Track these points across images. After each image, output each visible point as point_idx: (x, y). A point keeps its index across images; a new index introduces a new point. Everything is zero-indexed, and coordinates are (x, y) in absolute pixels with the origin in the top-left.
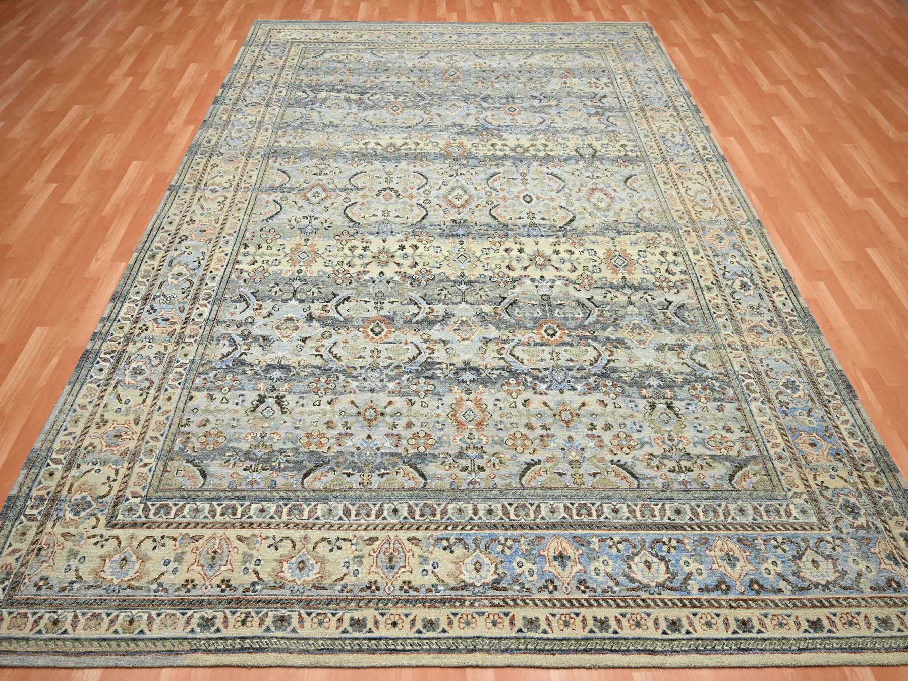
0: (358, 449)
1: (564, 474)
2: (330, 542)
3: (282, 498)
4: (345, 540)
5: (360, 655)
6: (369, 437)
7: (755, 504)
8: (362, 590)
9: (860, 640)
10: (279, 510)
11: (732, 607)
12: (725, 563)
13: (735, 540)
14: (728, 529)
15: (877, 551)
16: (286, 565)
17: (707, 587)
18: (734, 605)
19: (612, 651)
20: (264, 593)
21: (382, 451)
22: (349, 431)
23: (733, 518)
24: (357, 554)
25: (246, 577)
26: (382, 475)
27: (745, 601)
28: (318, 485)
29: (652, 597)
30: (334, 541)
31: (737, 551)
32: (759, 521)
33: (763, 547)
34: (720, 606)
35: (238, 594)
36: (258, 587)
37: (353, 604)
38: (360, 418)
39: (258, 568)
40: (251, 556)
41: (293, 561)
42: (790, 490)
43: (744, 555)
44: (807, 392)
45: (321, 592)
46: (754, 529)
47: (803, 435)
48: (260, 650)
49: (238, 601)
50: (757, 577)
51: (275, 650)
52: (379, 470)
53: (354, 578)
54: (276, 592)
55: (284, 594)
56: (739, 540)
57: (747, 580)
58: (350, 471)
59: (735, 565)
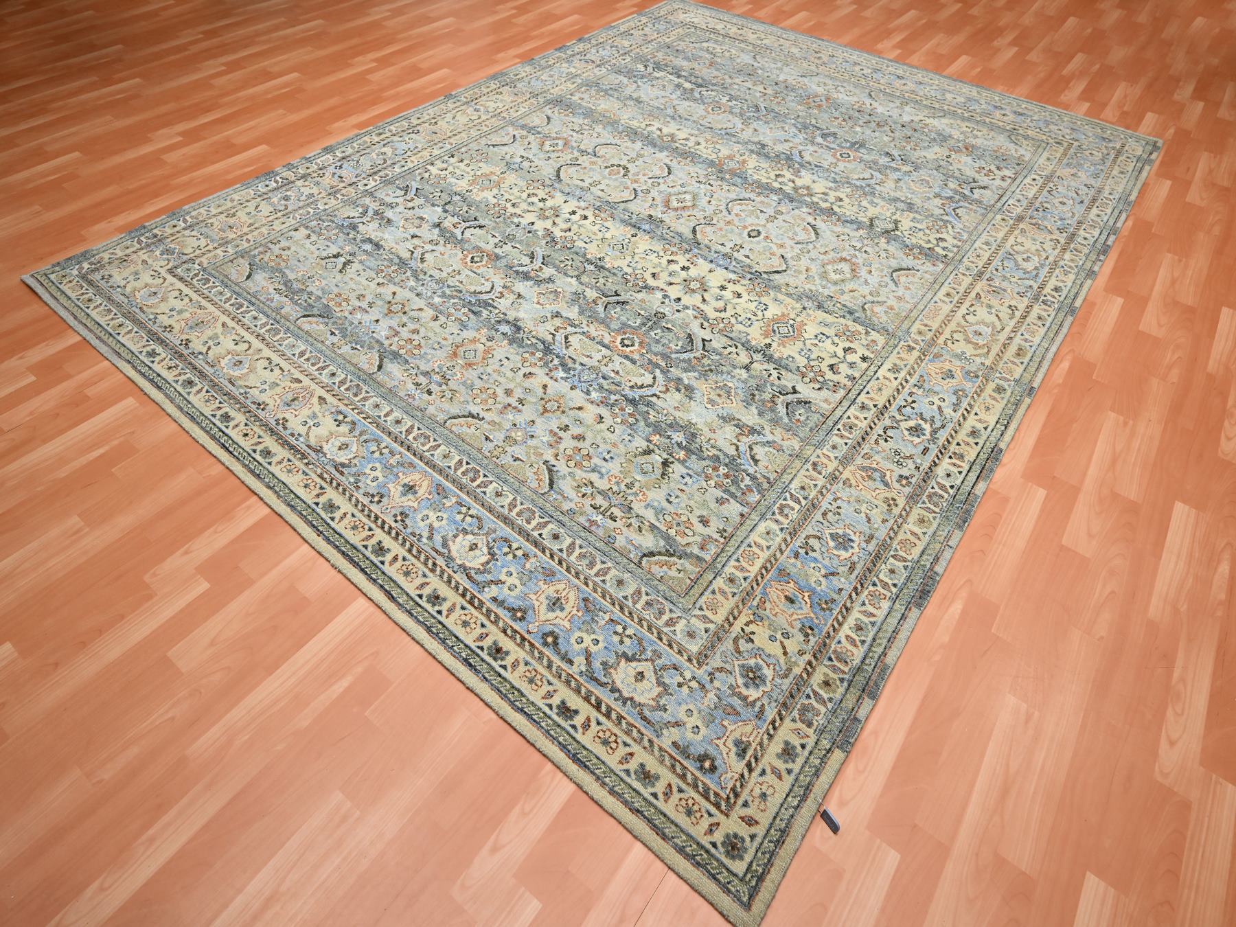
0: (360, 323)
1: (491, 441)
2: (270, 363)
3: (275, 320)
4: (281, 368)
5: (205, 435)
6: (377, 321)
7: (643, 589)
8: (254, 403)
9: (595, 760)
10: (264, 325)
11: (505, 632)
12: (545, 602)
13: (581, 596)
14: (587, 584)
15: (731, 728)
16: (230, 356)
17: (503, 602)
18: (509, 632)
19: (362, 570)
20: (199, 362)
21: (374, 335)
22: (369, 309)
23: (603, 581)
24: (278, 381)
25: (201, 347)
26: (353, 348)
27: (523, 639)
28: (306, 327)
29: (445, 568)
30: (274, 364)
31: (571, 603)
32: (630, 603)
33: (604, 622)
34: (495, 623)
35: (185, 352)
36: (200, 357)
37: (238, 406)
38: (387, 306)
39: (213, 347)
40: (218, 338)
41: (237, 358)
42: (701, 609)
43: (575, 612)
44: (855, 558)
45: (230, 386)
46: (614, 604)
47: (792, 585)
48: (159, 388)
49: (181, 355)
50: (562, 634)
51: (167, 395)
52: (356, 344)
53: (258, 393)
54: (206, 367)
55: (209, 370)
56: (585, 600)
57: (548, 628)
58: (337, 332)
59: (553, 611)
